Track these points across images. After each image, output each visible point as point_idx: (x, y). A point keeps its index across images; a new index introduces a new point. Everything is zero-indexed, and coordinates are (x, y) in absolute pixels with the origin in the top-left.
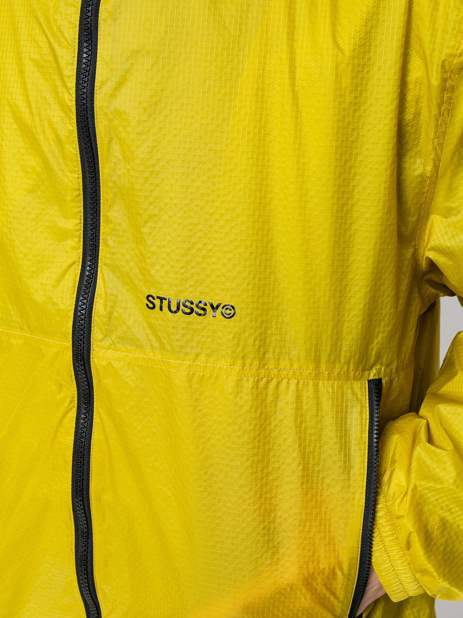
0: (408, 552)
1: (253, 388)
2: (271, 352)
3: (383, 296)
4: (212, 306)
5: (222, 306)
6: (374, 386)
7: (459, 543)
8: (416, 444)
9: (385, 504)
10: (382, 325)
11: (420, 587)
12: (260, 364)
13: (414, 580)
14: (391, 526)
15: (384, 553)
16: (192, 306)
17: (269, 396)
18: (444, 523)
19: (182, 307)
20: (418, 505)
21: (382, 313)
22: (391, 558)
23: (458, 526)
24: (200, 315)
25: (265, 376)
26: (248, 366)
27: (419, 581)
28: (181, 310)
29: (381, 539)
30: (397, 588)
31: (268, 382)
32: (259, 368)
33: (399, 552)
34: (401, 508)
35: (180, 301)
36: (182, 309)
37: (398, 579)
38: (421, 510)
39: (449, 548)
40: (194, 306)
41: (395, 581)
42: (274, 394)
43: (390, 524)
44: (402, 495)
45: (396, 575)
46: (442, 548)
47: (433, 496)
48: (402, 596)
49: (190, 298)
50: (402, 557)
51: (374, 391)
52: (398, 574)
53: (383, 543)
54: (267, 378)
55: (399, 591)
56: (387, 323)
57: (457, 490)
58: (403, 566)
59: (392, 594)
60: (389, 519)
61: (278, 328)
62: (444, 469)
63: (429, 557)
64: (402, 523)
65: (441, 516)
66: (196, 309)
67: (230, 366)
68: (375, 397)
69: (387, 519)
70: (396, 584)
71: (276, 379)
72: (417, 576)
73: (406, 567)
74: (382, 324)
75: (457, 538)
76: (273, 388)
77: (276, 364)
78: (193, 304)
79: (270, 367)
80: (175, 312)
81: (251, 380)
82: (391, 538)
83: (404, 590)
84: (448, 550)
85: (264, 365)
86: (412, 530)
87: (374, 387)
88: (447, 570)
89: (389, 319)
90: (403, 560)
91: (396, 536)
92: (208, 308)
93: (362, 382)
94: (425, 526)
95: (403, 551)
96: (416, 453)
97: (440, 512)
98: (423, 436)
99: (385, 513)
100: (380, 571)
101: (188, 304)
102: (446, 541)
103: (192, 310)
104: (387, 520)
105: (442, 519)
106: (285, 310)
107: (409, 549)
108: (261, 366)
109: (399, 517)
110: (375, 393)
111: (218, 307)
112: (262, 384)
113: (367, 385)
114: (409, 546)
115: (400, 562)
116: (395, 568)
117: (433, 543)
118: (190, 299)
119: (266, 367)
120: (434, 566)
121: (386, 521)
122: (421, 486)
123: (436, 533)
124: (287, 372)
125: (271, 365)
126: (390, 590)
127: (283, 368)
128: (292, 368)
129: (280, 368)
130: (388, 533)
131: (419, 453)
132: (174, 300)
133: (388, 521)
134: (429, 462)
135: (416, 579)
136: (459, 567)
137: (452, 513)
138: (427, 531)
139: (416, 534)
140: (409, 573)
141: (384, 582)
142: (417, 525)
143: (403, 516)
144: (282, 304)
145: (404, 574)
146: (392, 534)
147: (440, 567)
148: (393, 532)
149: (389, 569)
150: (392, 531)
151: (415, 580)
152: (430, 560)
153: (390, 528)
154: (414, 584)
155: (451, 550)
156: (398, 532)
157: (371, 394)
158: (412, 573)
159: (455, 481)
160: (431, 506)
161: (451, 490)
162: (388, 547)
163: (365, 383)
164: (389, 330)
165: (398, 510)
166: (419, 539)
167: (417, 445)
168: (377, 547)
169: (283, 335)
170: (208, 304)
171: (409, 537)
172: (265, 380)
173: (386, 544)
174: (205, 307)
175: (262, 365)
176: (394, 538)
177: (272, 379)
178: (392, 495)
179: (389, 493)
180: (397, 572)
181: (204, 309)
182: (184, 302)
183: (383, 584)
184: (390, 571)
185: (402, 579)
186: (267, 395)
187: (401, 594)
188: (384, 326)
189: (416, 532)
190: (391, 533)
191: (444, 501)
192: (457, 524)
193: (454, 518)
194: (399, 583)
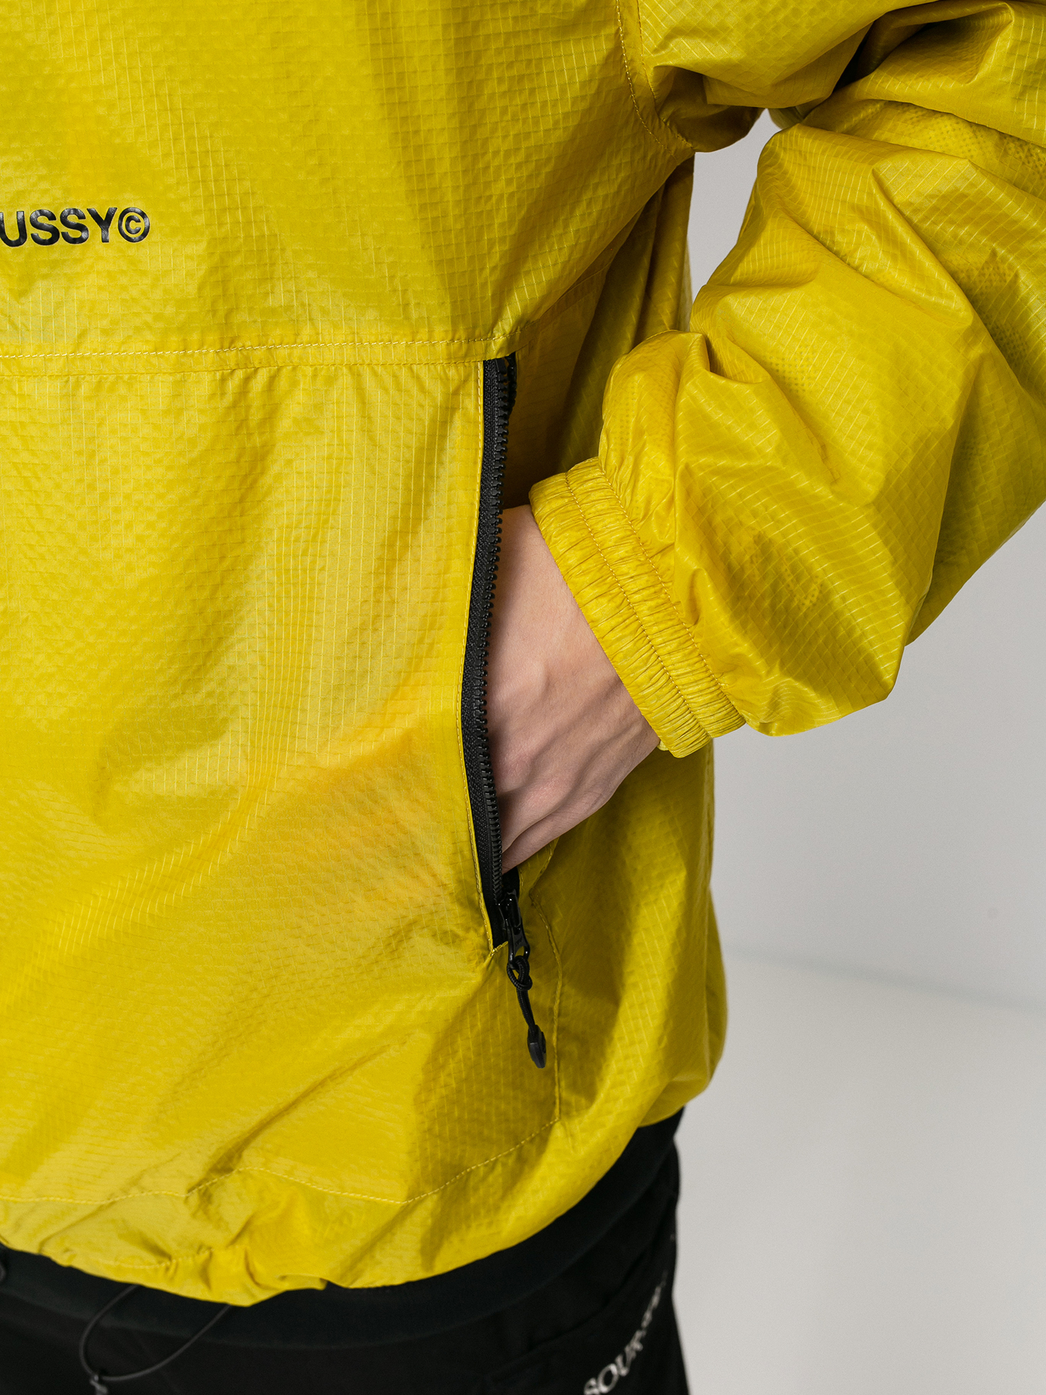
0: (695, 630)
1: (213, 395)
2: (245, 308)
3: (484, 154)
4: (96, 216)
5: (118, 214)
6: (497, 374)
7: (803, 589)
8: (683, 379)
9: (630, 528)
10: (496, 226)
11: (733, 712)
12: (222, 340)
13: (718, 695)
14: (649, 576)
15: (641, 641)
16: (53, 223)
17: (253, 411)
18: (764, 547)
19: (30, 230)
20: (701, 510)
21: (490, 197)
22: (660, 652)
23: (796, 551)
24: (74, 241)
25: (238, 364)
26: (196, 347)
27: (729, 697)
28: (29, 237)
29: (631, 610)
30: (683, 721)
31: (247, 379)
32: (222, 348)
33: (676, 632)
34: (667, 529)
35: (23, 216)
36: (32, 235)
37: (680, 700)
38: (710, 522)
39: (782, 602)
40: (57, 224)
41: (674, 706)
42: (264, 405)
43: (647, 571)
44: (665, 500)
45: (675, 690)
46: (766, 604)
47: (733, 487)
48: (694, 739)
49: (45, 205)
50: (685, 643)
51: (498, 387)
52: (681, 687)
53: (638, 619)
54: (244, 370)
55: (686, 729)
56: (506, 219)
57: (784, 468)
58: (689, 665)
59: (672, 738)
60: (642, 559)
61: (252, 251)
62: (752, 426)
63: (744, 625)
64: (672, 562)
65: (756, 533)
66: (62, 229)
67: (156, 350)
68: (499, 399)
69: (640, 561)
70: (679, 712)
71: (264, 369)
72: (722, 685)
73: (697, 666)
74: (497, 221)
75: (798, 579)
76: (260, 390)
77: (259, 336)
78: (55, 219)
79: (248, 343)
80: (18, 243)
81: (207, 377)
82: (652, 603)
83: (698, 725)
84: (780, 606)
85: (232, 342)
86: (695, 568)
87: (497, 378)
88: (787, 650)
89: (509, 208)
90: (687, 651)
91: (663, 596)
92: (89, 222)
93: (470, 366)
94: (725, 557)
95: (685, 628)
96: (683, 400)
97: (753, 522)
98: (696, 359)
99: (633, 548)
100: (639, 687)
101: (42, 220)
102: (774, 587)
103: (55, 232)
104: (639, 563)
105: (759, 539)
106: (261, 207)
107: (696, 623)
108: (226, 344)
109: (665, 550)
110: (499, 391)
111: (110, 216)
112: (232, 385)
113: (482, 373)
114: (695, 613)
115: (679, 656)
116: (671, 674)
117: (746, 594)
118: (46, 209)
119: (239, 344)
120: (755, 643)
121: (637, 566)
122: (701, 468)
123: (752, 571)
124: (287, 351)
125: (248, 340)
126: (665, 730)
127: (278, 341)
128: (298, 341)
129: (270, 342)
130: (645, 593)
131: (693, 398)
132: (10, 214)
133: (642, 565)
134: (718, 416)
135: (722, 692)
136: (810, 643)
137: (778, 521)
138: (729, 568)
139: (706, 574)
140: (705, 681)
141: (651, 713)
142: (705, 554)
143: (673, 544)
144: (253, 193)
145: (694, 684)
146: (655, 592)
147: (770, 645)
148: (657, 588)
149: (658, 678)
150: (653, 586)
151: (720, 696)
152: (746, 632)
153: (647, 581)
154: (718, 706)
155: (787, 608)
156: (666, 585)
157: (490, 393)
158: (709, 679)
159: (778, 449)
160: (730, 512)
161: (770, 469)
162: (650, 624)
163: (476, 367)
164: (515, 235)
165: (661, 533)
166: (716, 587)
167: (687, 382)
168: (624, 628)
169: (268, 268)
170: (87, 215)
171: (692, 586)
172: (240, 374)
173: (644, 618)
174: (81, 222)
175: (229, 342)
176: (660, 601)
177: (256, 370)
178: (642, 506)
179: (637, 501)
180: (678, 682)
181: (81, 228)
182: (34, 217)
183: (648, 717)
184: (660, 683)
185: (690, 697)
186: (248, 407)
187: (691, 734)
188: (502, 225)
189: (706, 570)
190: (652, 590)
191: (757, 498)
192: (794, 546)
193: (784, 535)
194: (684, 708)
